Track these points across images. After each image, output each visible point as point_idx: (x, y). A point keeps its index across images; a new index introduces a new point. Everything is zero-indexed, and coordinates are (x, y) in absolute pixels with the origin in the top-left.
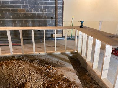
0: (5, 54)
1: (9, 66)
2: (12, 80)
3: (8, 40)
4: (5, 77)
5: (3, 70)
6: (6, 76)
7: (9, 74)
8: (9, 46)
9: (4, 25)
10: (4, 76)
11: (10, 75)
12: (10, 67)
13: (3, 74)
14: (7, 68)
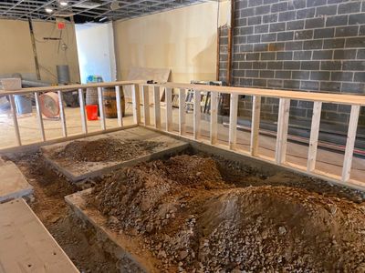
0: (323, 173)
1: (349, 216)
2: (351, 262)
3: (346, 136)
4: (333, 244)
5: (330, 221)
6: (334, 242)
7: (344, 239)
8: (343, 152)
9: (335, 87)
10: (331, 240)
11: (348, 244)
12: (351, 219)
13: (329, 231)
14: (342, 219)
